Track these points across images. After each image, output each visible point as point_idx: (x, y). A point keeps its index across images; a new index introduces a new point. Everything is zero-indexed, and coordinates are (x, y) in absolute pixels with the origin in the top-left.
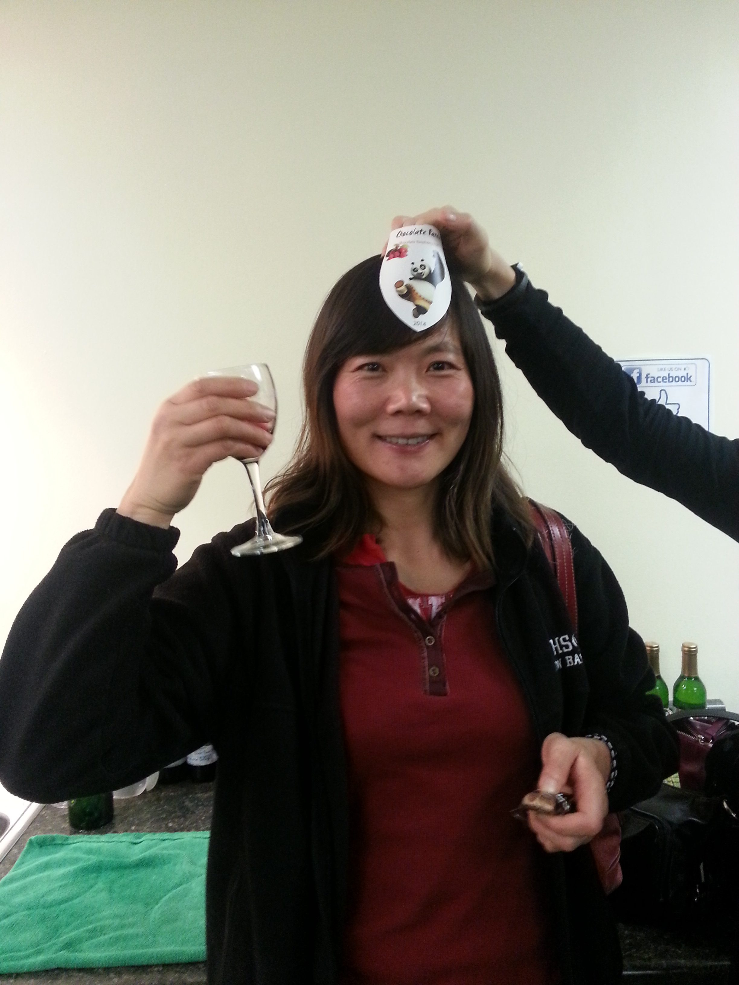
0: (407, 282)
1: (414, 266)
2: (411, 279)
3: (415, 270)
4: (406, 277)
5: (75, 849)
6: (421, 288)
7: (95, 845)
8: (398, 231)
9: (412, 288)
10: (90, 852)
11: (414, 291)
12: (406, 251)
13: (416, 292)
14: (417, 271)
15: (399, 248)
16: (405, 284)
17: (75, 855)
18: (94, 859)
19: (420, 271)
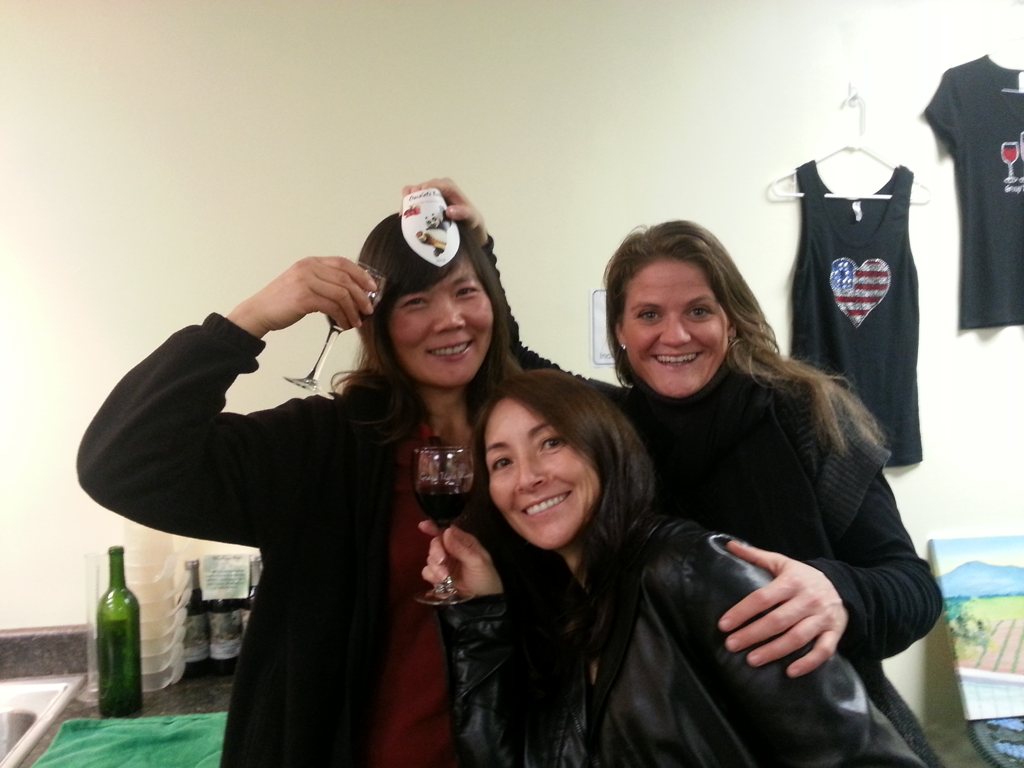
0: (425, 232)
1: (428, 220)
2: (427, 229)
3: (429, 222)
4: (424, 228)
5: (109, 731)
6: (437, 234)
7: (127, 727)
8: (409, 196)
9: (430, 236)
10: (124, 732)
11: (431, 238)
12: (419, 209)
13: (433, 238)
14: (431, 222)
15: (413, 208)
16: (424, 234)
17: (111, 735)
18: (128, 737)
19: (433, 223)
